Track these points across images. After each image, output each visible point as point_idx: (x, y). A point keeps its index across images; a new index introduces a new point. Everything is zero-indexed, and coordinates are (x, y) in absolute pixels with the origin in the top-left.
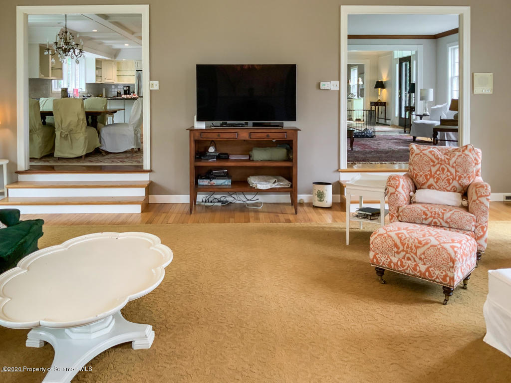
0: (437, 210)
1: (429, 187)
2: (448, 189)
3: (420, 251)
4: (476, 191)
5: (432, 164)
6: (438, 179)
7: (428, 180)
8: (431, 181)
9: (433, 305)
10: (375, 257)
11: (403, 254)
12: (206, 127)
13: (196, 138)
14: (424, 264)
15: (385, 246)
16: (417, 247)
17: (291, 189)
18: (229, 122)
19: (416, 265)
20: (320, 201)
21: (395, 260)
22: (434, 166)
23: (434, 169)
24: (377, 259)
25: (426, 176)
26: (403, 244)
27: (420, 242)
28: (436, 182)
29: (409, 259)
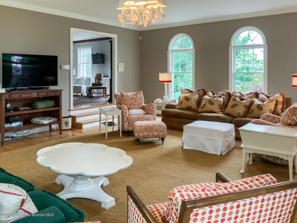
0: (141, 116)
1: (131, 109)
2: (138, 108)
3: (155, 128)
4: (152, 107)
5: (132, 99)
6: (135, 105)
7: (131, 106)
8: (132, 106)
9: (160, 146)
10: (138, 135)
11: (149, 131)
12: (6, 91)
13: (6, 99)
14: (156, 132)
15: (142, 129)
16: (153, 127)
17: (59, 121)
18: (18, 88)
19: (154, 133)
20: (67, 126)
21: (146, 134)
22: (133, 100)
23: (133, 102)
24: (139, 136)
25: (130, 104)
26: (148, 127)
27: (154, 125)
28: (134, 106)
29: (151, 132)
